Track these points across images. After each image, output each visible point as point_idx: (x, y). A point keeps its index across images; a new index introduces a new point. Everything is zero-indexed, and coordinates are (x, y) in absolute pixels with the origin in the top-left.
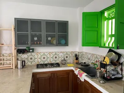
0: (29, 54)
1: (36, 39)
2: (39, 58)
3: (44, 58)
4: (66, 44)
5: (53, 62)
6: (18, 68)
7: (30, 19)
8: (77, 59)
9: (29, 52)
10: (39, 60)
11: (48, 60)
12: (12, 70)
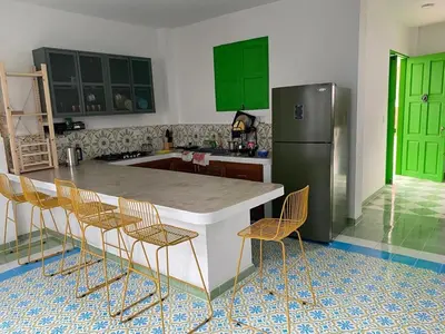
0: (73, 134)
1: (92, 97)
2: (95, 144)
3: (104, 143)
4: (151, 108)
5: (124, 151)
6: (67, 165)
7: (79, 52)
8: (170, 140)
9: (73, 129)
10: (94, 147)
11: (113, 148)
12: (51, 172)
